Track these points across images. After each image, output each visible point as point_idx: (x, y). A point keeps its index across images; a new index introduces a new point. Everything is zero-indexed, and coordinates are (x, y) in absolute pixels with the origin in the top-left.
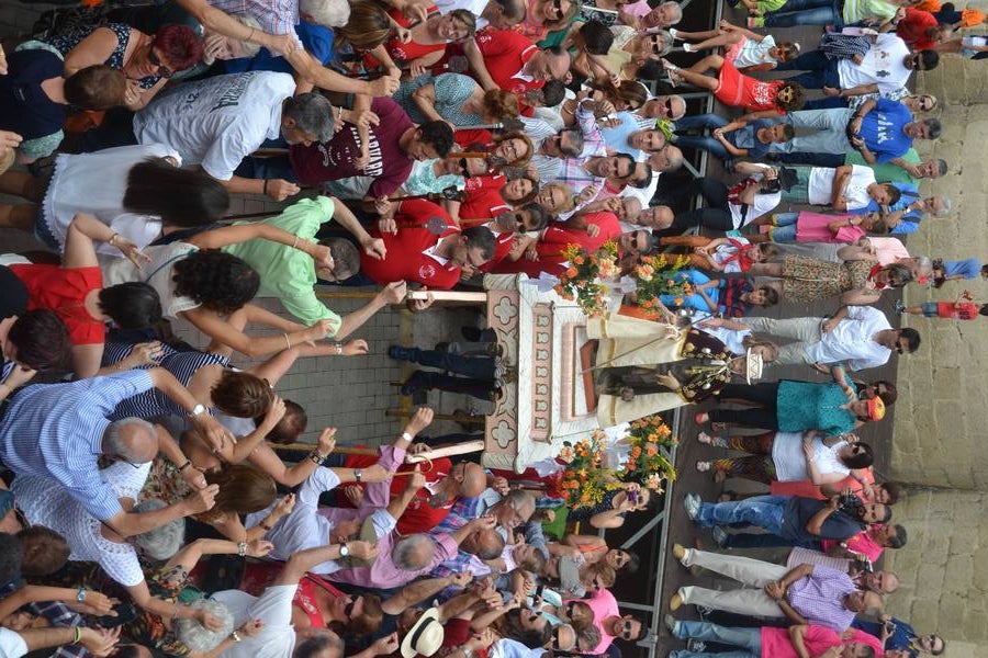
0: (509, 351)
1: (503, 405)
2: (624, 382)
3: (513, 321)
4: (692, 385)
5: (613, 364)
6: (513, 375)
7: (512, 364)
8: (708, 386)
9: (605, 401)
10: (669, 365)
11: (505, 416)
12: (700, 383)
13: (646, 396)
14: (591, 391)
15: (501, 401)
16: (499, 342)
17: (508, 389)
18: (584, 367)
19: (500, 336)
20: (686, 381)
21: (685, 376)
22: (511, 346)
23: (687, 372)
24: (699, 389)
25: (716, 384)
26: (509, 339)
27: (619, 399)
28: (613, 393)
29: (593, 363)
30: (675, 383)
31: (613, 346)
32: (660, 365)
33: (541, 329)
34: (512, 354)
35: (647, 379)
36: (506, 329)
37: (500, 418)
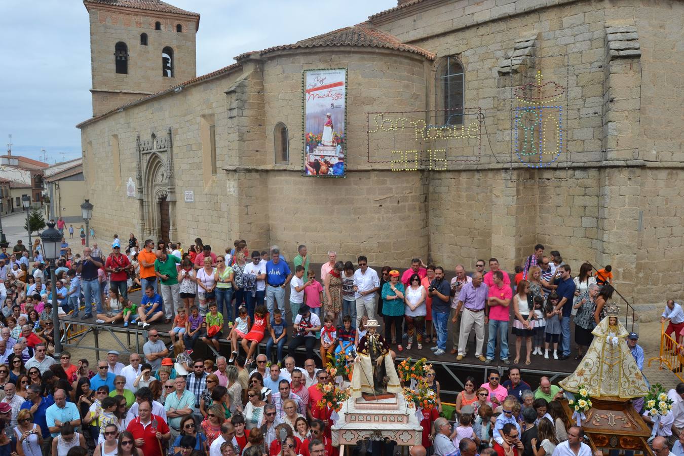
0: (367, 434)
1: (392, 437)
2: (380, 380)
3: (353, 432)
4: (381, 350)
5: (373, 386)
6: (378, 432)
7: (373, 432)
8: (381, 343)
9: (390, 390)
10: (372, 360)
11: (397, 436)
12: (380, 347)
13: (387, 371)
14: (385, 396)
15: (390, 437)
16: (363, 439)
17: (384, 435)
18: (374, 399)
19: (360, 438)
20: (379, 353)
21: (377, 353)
22: (365, 433)
23: (375, 352)
24: (383, 347)
25: (380, 339)
26: (361, 434)
27: (389, 383)
28: (386, 386)
29: (372, 395)
30: (380, 358)
31: (365, 386)
32: (373, 364)
33: (357, 419)
34: (368, 433)
35: (379, 370)
36: (357, 436)
37: (398, 438)
